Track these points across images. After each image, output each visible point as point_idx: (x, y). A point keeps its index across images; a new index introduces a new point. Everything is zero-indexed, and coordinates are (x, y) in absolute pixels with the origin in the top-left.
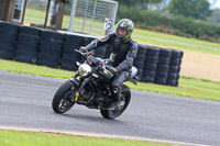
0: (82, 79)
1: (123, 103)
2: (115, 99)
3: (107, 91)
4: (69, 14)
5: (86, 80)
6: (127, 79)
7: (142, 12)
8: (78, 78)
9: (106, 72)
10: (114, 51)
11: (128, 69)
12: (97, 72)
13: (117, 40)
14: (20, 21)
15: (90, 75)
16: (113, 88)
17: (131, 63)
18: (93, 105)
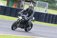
0: (19, 21)
1: (31, 27)
2: (28, 26)
3: (26, 24)
4: (36, 6)
5: (21, 21)
6: (32, 21)
7: (55, 6)
8: (18, 20)
9: (26, 19)
10: (28, 13)
11: (32, 18)
12: (24, 19)
13: (29, 10)
14: (23, 8)
15: (22, 19)
16: (28, 23)
17: (33, 16)
18: (23, 28)
